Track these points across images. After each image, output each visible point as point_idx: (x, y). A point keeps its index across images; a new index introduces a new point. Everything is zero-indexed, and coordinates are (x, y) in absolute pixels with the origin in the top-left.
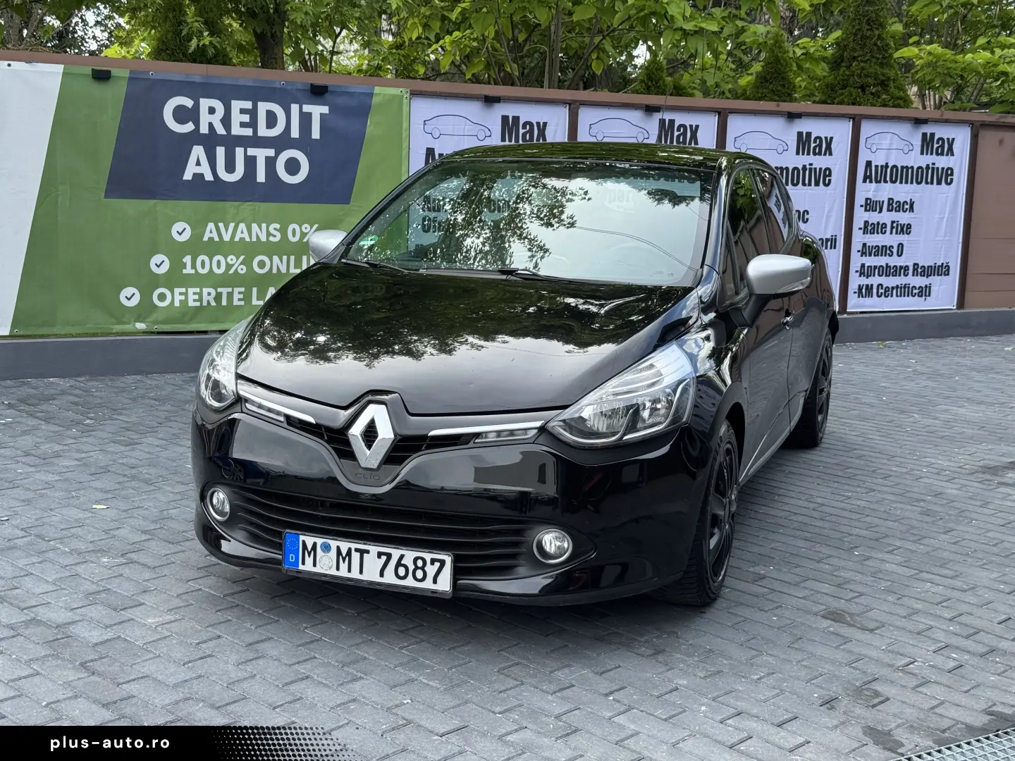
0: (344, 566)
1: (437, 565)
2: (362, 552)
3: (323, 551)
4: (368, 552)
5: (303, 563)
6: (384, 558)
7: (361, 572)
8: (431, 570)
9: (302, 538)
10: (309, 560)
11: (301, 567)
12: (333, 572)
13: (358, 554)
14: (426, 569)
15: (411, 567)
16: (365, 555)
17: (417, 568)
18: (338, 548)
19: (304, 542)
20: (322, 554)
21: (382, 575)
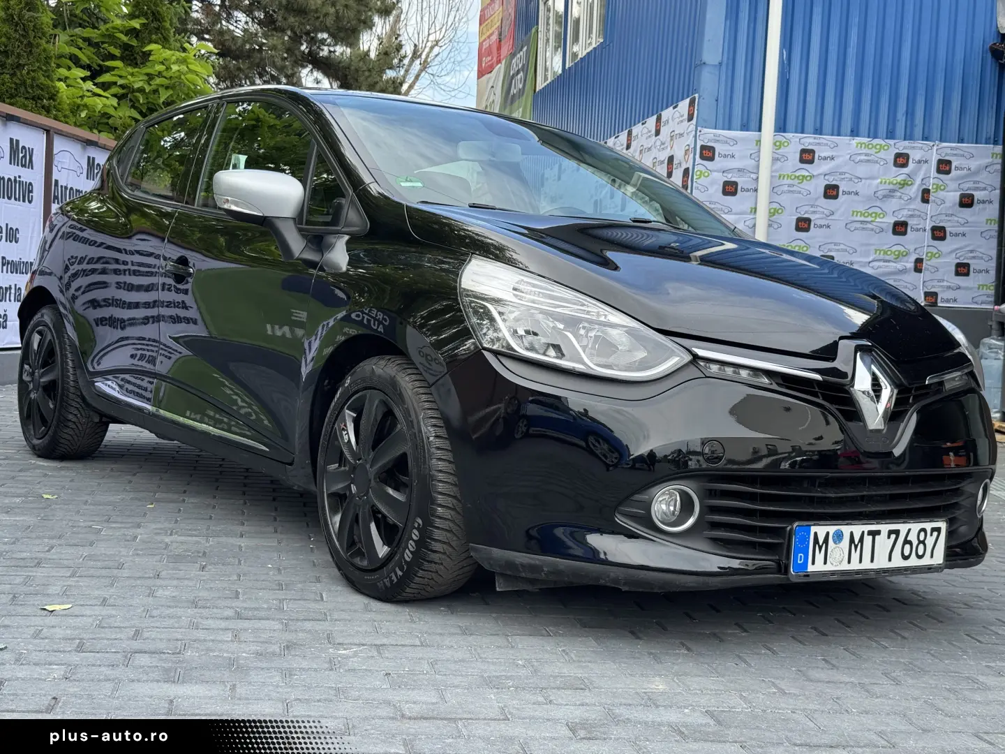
0: (855, 556)
1: (935, 534)
2: (874, 534)
3: (835, 543)
4: (878, 532)
5: (813, 563)
6: (893, 536)
7: (872, 561)
8: (930, 541)
9: (814, 529)
10: (820, 557)
11: (811, 568)
12: (845, 566)
13: (871, 537)
14: (926, 542)
15: (915, 543)
16: (877, 537)
17: (920, 542)
18: (852, 534)
19: (816, 534)
20: (835, 546)
21: (890, 559)
